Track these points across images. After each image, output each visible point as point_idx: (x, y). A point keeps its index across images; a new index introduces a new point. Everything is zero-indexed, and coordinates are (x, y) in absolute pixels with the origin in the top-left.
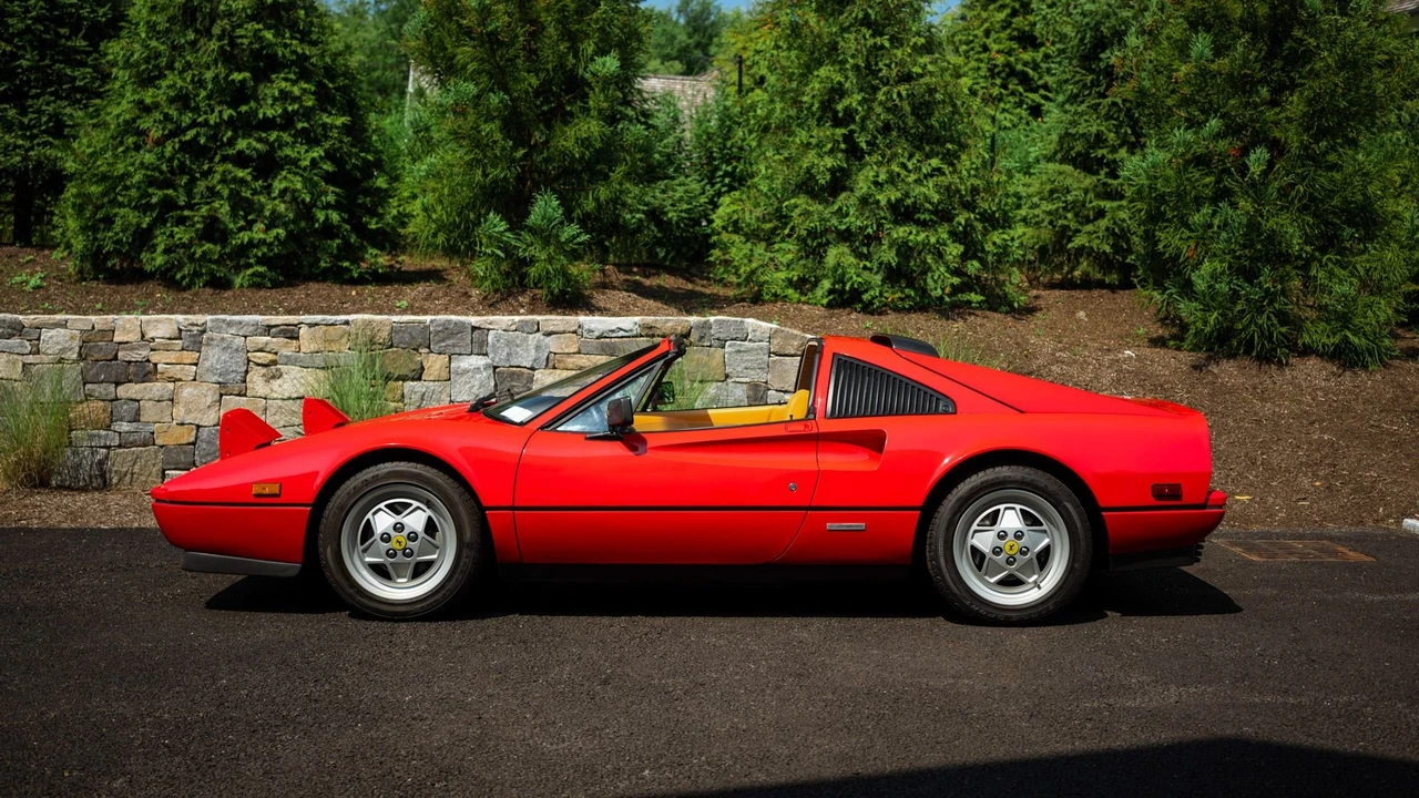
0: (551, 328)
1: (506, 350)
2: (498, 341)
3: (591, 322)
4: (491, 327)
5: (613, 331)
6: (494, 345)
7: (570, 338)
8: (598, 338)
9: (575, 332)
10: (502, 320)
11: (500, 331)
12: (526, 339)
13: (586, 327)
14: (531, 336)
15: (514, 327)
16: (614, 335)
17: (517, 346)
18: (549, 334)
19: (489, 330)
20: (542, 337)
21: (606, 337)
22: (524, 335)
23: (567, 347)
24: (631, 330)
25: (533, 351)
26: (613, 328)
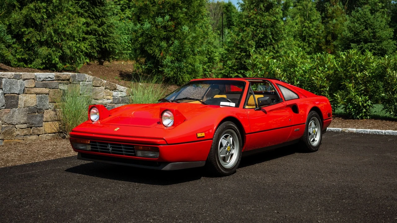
0: (26, 77)
1: (9, 86)
2: (6, 83)
3: (39, 74)
4: (4, 77)
5: (47, 78)
6: (5, 85)
7: (32, 81)
8: (42, 81)
9: (34, 79)
10: (8, 74)
11: (7, 79)
12: (17, 82)
13: (38, 77)
14: (19, 81)
15: (12, 77)
16: (47, 80)
17: (13, 85)
18: (24, 80)
19: (2, 78)
20: (22, 81)
21: (44, 81)
22: (16, 80)
23: (31, 85)
24: (53, 78)
25: (19, 87)
26: (47, 77)
